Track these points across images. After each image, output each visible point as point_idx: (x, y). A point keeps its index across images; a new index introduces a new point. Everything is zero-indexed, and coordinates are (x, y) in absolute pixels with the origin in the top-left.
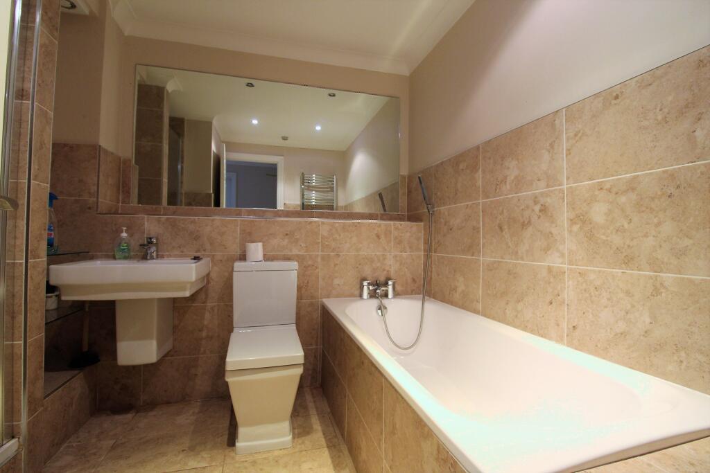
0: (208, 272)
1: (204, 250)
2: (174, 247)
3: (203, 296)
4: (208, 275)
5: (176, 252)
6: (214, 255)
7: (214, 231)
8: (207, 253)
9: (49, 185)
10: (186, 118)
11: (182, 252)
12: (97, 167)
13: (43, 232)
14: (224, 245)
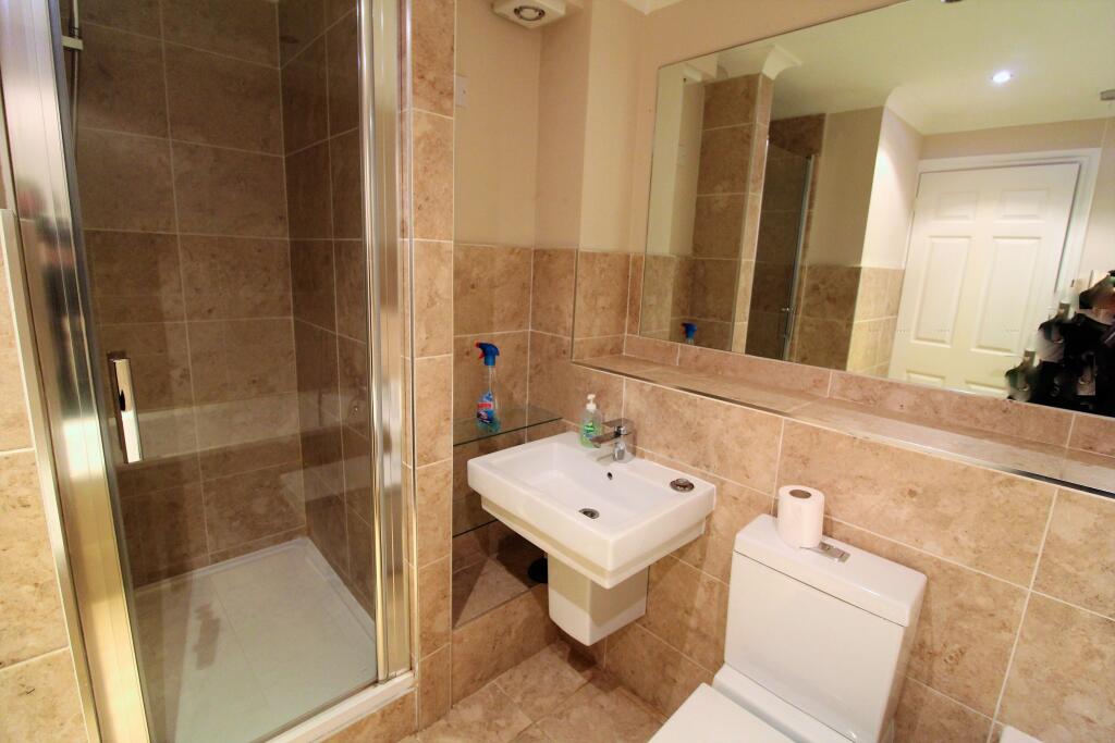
0: (709, 512)
1: (708, 467)
2: (658, 444)
3: (695, 553)
4: (709, 517)
5: (662, 454)
6: (723, 483)
7: (727, 432)
8: (711, 474)
9: (452, 355)
10: (828, 113)
11: (671, 456)
12: (573, 287)
13: (443, 424)
14: (744, 468)
